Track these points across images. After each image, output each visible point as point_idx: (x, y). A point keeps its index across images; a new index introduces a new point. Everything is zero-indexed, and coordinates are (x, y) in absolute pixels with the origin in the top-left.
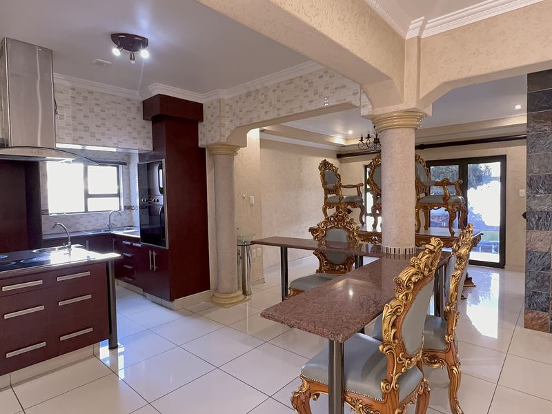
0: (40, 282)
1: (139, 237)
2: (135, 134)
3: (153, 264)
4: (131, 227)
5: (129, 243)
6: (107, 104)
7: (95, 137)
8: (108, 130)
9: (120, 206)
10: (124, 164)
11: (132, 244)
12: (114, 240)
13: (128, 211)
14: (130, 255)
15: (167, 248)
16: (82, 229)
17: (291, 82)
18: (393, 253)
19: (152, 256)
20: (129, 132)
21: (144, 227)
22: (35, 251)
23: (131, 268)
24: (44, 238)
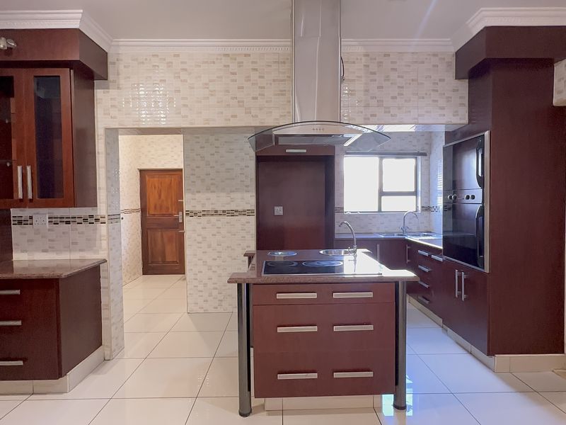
0: (314, 296)
1: (441, 248)
2: (442, 102)
3: (460, 289)
4: (429, 233)
5: (427, 254)
6: (407, 66)
7: (389, 112)
8: (406, 101)
9: (417, 207)
10: (424, 154)
11: (430, 256)
12: (408, 247)
13: (426, 213)
14: (427, 270)
15: (487, 270)
16: (375, 230)
19: (460, 277)
20: (434, 101)
21: (447, 235)
22: (321, 252)
23: (427, 286)
24: (336, 237)
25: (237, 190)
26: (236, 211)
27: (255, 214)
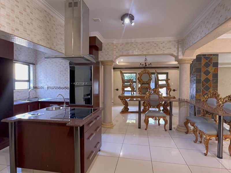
10: (34, 64)
15: (93, 105)
17: (149, 42)
18: (183, 100)
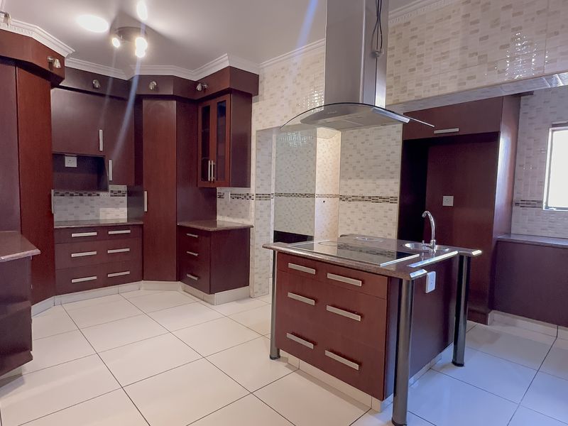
25: (383, 177)
26: (380, 198)
27: (398, 201)
